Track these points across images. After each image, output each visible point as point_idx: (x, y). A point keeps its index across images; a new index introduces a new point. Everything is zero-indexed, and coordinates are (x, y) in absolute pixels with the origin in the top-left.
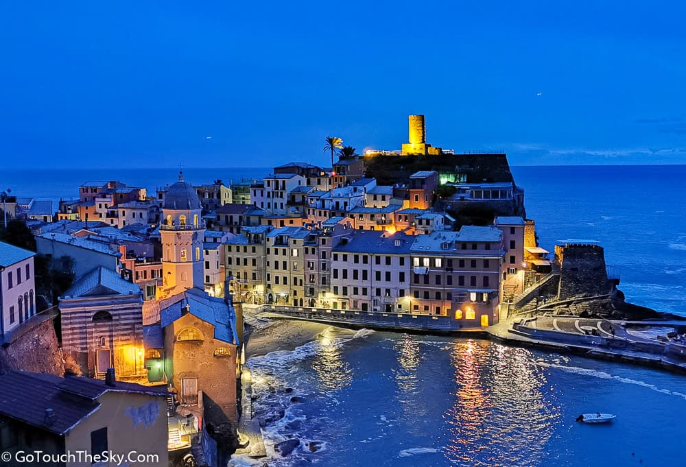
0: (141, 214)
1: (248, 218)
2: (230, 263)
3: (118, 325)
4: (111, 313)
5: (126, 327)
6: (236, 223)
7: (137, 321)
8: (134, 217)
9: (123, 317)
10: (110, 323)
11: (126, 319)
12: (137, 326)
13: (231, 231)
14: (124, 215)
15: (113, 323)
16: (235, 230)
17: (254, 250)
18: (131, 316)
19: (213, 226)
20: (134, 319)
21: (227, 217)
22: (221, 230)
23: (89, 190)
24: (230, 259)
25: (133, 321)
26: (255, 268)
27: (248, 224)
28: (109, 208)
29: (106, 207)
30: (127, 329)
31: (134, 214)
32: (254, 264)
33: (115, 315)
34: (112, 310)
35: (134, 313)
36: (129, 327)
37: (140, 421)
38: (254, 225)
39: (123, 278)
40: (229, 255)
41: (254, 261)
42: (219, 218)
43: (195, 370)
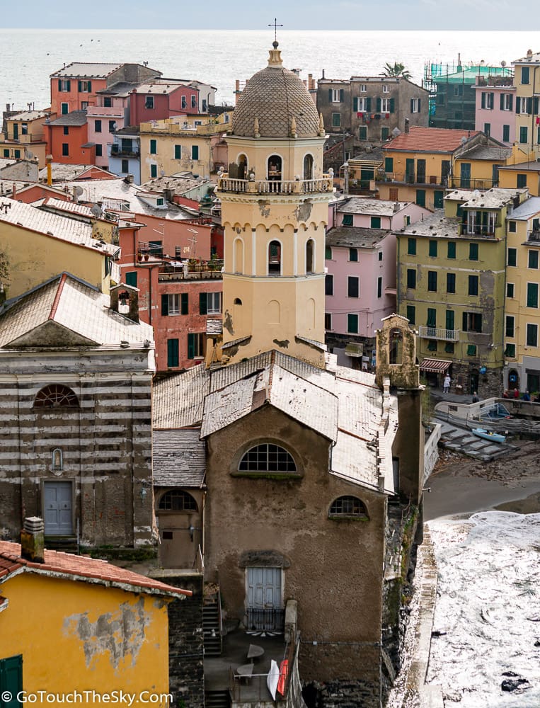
0: (195, 149)
1: (466, 168)
2: (412, 284)
3: (92, 423)
4: (77, 391)
5: (111, 429)
6: (433, 179)
7: (137, 415)
8: (178, 156)
9: (104, 403)
10: (74, 417)
11: (113, 409)
12: (137, 428)
13: (421, 202)
14: (153, 150)
15: (82, 416)
16: (430, 199)
17: (474, 255)
18: (125, 403)
19: (373, 186)
20: (132, 409)
21: (410, 162)
22: (393, 197)
23: (74, 86)
24: (412, 274)
25: (128, 416)
26: (476, 300)
27: (466, 184)
28: (120, 132)
29: (112, 130)
30: (113, 435)
31: (178, 148)
32: (473, 290)
33: (87, 397)
34: (78, 384)
35: (130, 396)
36: (120, 429)
37: (101, 651)
38: (482, 187)
39: (114, 308)
40: (408, 263)
41: (473, 281)
42: (389, 165)
43: (279, 548)
